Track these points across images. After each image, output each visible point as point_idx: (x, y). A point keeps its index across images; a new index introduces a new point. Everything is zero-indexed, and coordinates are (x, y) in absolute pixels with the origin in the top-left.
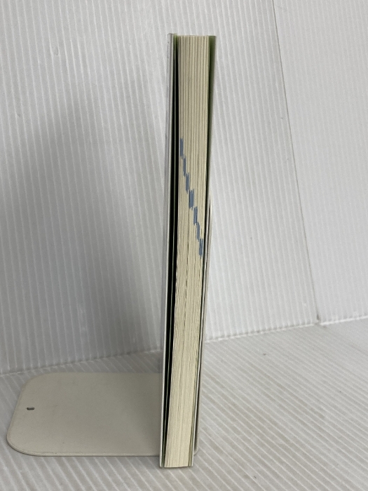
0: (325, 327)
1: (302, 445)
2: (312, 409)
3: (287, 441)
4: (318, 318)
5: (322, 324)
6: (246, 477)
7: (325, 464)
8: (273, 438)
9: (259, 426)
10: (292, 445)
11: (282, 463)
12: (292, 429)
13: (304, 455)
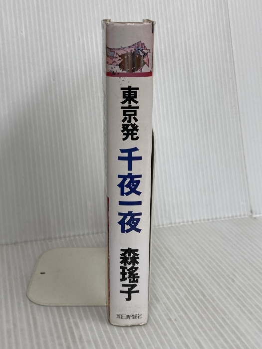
0: (255, 218)
1: (214, 300)
2: (228, 276)
3: (204, 296)
4: (251, 212)
5: (254, 216)
6: (170, 319)
7: (225, 314)
8: (195, 294)
9: (189, 285)
10: (207, 300)
11: (196, 311)
12: (210, 289)
13: (213, 307)
